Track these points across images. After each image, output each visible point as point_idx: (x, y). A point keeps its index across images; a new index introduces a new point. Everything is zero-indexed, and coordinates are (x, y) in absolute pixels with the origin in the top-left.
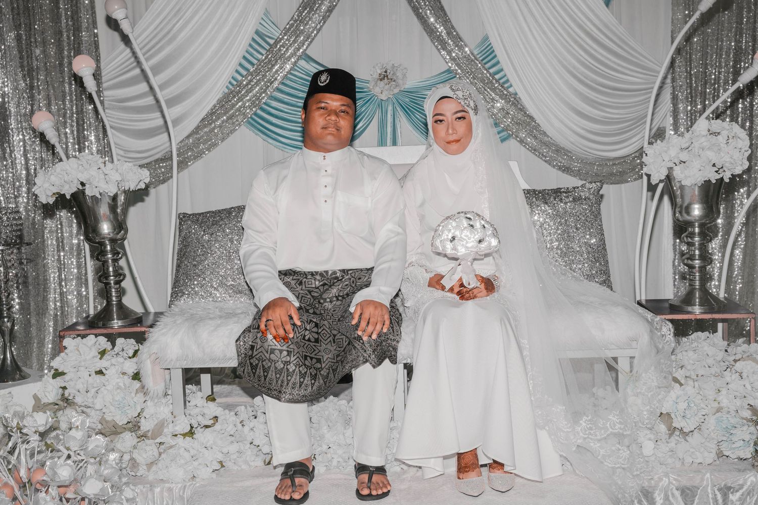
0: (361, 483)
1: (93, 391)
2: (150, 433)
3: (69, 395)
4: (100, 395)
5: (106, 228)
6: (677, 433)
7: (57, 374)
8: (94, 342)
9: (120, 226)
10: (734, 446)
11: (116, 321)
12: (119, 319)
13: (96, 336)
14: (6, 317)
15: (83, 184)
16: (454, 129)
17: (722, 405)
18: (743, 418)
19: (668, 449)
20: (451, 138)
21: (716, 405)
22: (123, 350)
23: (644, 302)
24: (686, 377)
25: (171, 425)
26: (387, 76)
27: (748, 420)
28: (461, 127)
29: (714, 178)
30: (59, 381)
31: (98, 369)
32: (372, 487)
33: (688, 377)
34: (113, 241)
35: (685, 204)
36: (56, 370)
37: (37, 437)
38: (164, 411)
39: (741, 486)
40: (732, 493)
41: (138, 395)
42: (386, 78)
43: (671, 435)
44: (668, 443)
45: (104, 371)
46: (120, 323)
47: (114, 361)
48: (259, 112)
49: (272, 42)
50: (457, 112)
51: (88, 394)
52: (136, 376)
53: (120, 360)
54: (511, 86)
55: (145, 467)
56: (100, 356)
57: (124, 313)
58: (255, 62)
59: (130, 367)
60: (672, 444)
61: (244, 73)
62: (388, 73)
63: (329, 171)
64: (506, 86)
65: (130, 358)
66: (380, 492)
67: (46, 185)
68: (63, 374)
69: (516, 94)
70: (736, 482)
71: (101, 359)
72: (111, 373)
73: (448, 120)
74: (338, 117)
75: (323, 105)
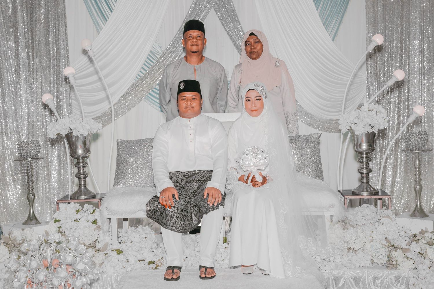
0: (201, 272)
1: (74, 229)
2: (101, 249)
3: (63, 230)
4: (77, 231)
5: (80, 152)
6: (351, 251)
7: (56, 221)
8: (74, 206)
9: (87, 150)
10: (378, 258)
11: (83, 196)
12: (85, 195)
13: (75, 203)
14: (31, 193)
15: (71, 130)
16: (255, 104)
17: (374, 238)
18: (382, 244)
19: (347, 259)
20: (253, 109)
21: (371, 238)
22: (88, 210)
23: (341, 191)
24: (357, 225)
25: (111, 246)
27: (385, 246)
28: (258, 103)
29: (370, 131)
30: (57, 224)
31: (75, 219)
32: (207, 274)
33: (358, 225)
34: (83, 158)
35: (359, 143)
36: (55, 219)
37: (55, 244)
38: (107, 239)
39: (382, 277)
40: (377, 280)
41: (95, 231)
43: (348, 252)
44: (348, 256)
45: (78, 220)
46: (86, 197)
47: (83, 215)
48: (152, 93)
49: (159, 57)
50: (256, 97)
51: (72, 230)
52: (95, 222)
53: (86, 214)
55: (98, 265)
56: (76, 212)
57: (87, 192)
58: (150, 67)
59: (91, 218)
60: (350, 257)
61: (144, 72)
63: (192, 127)
65: (91, 213)
66: (210, 276)
67: (54, 130)
68: (59, 221)
70: (379, 275)
71: (77, 214)
72: (82, 220)
73: (252, 100)
74: (191, 102)
75: (184, 98)
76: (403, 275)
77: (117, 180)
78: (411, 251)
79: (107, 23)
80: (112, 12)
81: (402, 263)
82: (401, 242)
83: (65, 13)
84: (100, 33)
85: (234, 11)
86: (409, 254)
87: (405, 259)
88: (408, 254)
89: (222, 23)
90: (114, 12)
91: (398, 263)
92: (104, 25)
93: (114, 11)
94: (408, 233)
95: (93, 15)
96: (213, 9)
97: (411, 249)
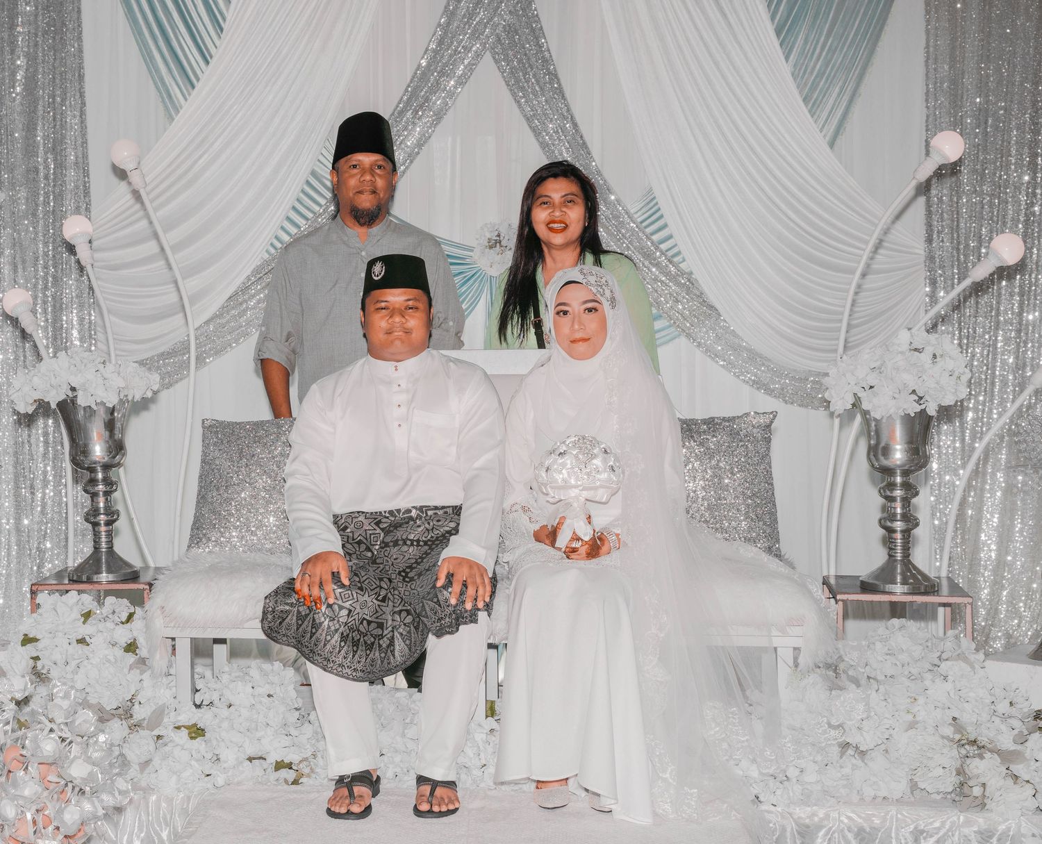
0: (420, 796)
1: (73, 664)
2: (146, 722)
3: (43, 667)
4: (82, 670)
5: (98, 451)
6: (850, 752)
7: (27, 640)
8: (77, 601)
9: (117, 448)
10: (930, 775)
11: (104, 575)
12: (109, 571)
13: (80, 592)
15: (73, 389)
16: (581, 323)
17: (918, 719)
18: (943, 737)
19: (840, 776)
20: (578, 335)
21: (910, 717)
22: (114, 612)
23: (832, 580)
24: (869, 677)
25: (173, 714)
26: (500, 242)
27: (952, 740)
28: (591, 322)
29: (914, 409)
30: (30, 650)
31: (80, 637)
32: (434, 801)
33: (873, 679)
34: (107, 467)
35: (882, 444)
36: (25, 634)
37: (13, 706)
38: (164, 695)
39: (938, 829)
40: (925, 838)
41: (132, 672)
42: (498, 244)
43: (842, 754)
44: (841, 767)
45: (88, 639)
46: (111, 577)
47: (101, 626)
50: (586, 302)
51: (68, 666)
52: (131, 647)
53: (110, 625)
54: (684, 260)
55: (137, 767)
56: (83, 619)
57: (115, 562)
58: (310, 215)
59: (123, 635)
60: (847, 770)
61: (294, 231)
62: (502, 238)
63: (404, 385)
64: (675, 259)
65: (122, 623)
66: (443, 808)
67: (26, 389)
68: (35, 640)
69: (691, 273)
70: (931, 823)
71: (84, 623)
72: (97, 642)
73: (574, 313)
74: (403, 317)
75: (383, 305)
76: (1002, 828)
77: (198, 533)
78: (1028, 760)
79: (194, 93)
80: (207, 63)
81: (999, 793)
82: (999, 731)
83: (81, 67)
84: (173, 119)
85: (546, 62)
86: (1021, 766)
87: (1010, 781)
88: (1018, 769)
89: (514, 95)
90: (212, 62)
91: (987, 794)
92: (186, 99)
93: (215, 59)
94: (1021, 706)
95: (157, 70)
96: (488, 56)
97: (1028, 754)
